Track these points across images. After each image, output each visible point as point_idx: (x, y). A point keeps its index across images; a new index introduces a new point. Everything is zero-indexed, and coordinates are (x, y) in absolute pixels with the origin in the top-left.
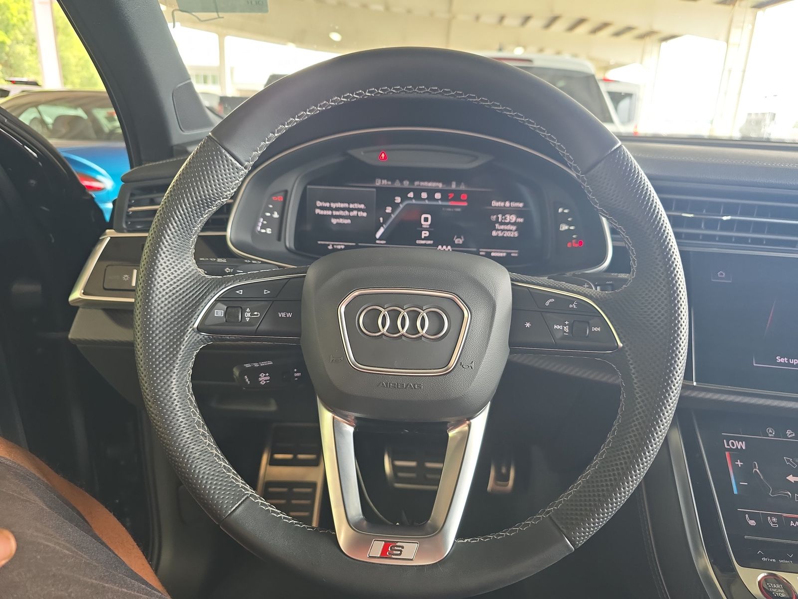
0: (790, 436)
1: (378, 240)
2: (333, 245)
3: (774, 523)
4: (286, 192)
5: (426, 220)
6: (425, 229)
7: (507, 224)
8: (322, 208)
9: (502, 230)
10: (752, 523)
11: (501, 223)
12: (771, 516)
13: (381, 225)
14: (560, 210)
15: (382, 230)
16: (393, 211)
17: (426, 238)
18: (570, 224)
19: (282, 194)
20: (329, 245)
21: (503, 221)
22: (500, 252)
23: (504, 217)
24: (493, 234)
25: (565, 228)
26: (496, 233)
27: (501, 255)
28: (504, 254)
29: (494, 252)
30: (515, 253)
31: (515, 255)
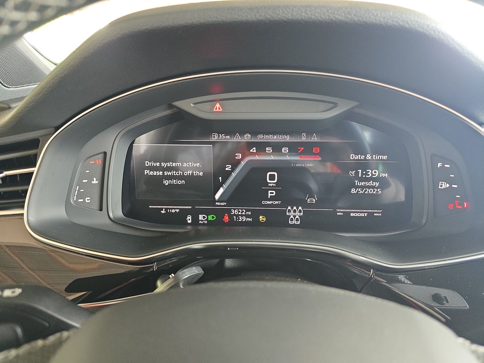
1: (218, 202)
2: (166, 209)
4: (105, 153)
5: (272, 177)
6: (272, 188)
7: (368, 180)
8: (152, 168)
9: (362, 187)
11: (361, 180)
13: (221, 185)
14: (439, 165)
15: (221, 191)
16: (233, 169)
17: (272, 198)
18: (450, 181)
19: (101, 156)
20: (162, 209)
21: (364, 176)
22: (361, 213)
23: (364, 172)
24: (352, 192)
25: (445, 185)
26: (355, 191)
27: (362, 215)
28: (366, 214)
29: (354, 212)
30: (379, 213)
31: (378, 214)
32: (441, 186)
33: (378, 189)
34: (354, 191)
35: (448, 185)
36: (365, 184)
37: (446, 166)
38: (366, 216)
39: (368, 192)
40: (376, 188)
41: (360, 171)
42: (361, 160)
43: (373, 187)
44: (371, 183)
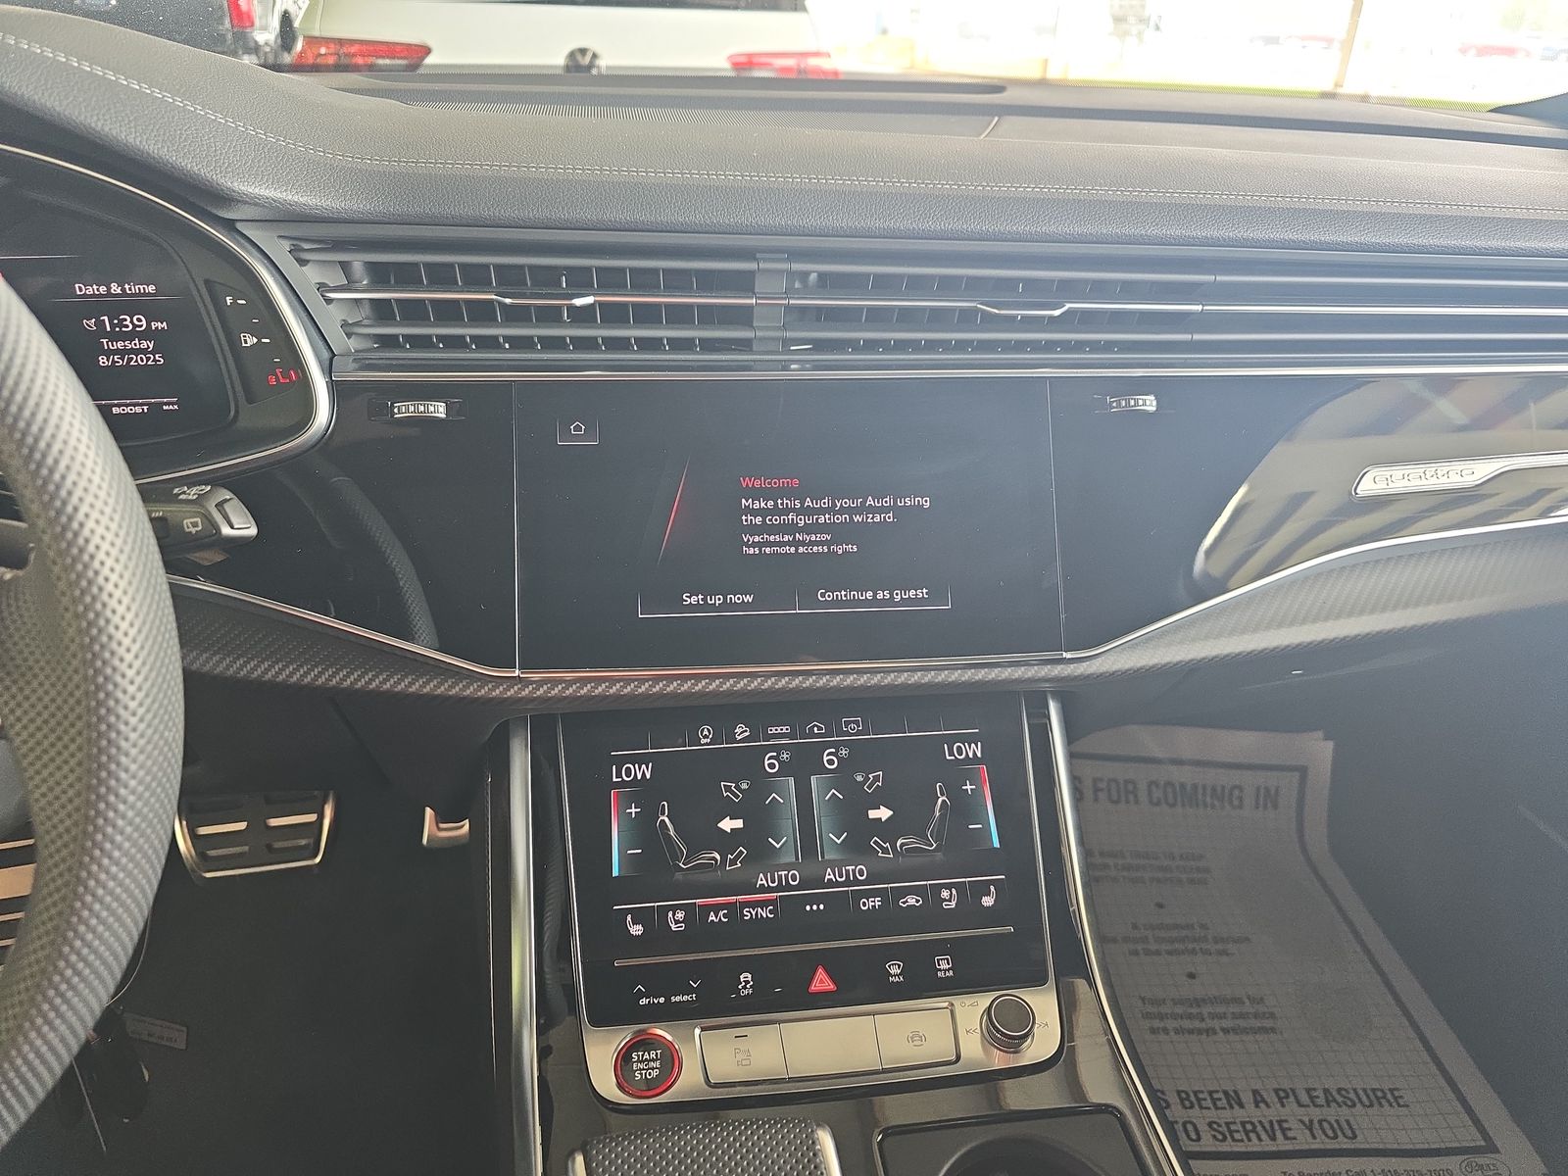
0: (739, 738)
3: (677, 922)
7: (129, 336)
9: (122, 353)
10: (636, 930)
11: (114, 337)
12: (674, 909)
14: (229, 300)
18: (256, 332)
21: (117, 329)
22: (135, 405)
23: (116, 321)
24: (101, 363)
25: (251, 341)
26: (108, 360)
27: (138, 410)
28: (145, 408)
29: (119, 406)
30: (173, 404)
31: (171, 407)
32: (246, 342)
33: (157, 356)
34: (105, 360)
35: (255, 340)
36: (125, 346)
37: (240, 302)
38: (146, 411)
39: (136, 361)
40: (150, 353)
41: (106, 318)
42: (101, 295)
43: (144, 351)
44: (136, 344)
